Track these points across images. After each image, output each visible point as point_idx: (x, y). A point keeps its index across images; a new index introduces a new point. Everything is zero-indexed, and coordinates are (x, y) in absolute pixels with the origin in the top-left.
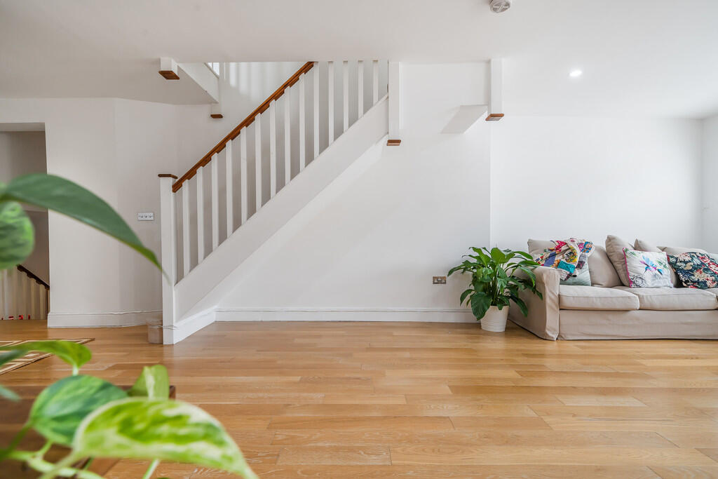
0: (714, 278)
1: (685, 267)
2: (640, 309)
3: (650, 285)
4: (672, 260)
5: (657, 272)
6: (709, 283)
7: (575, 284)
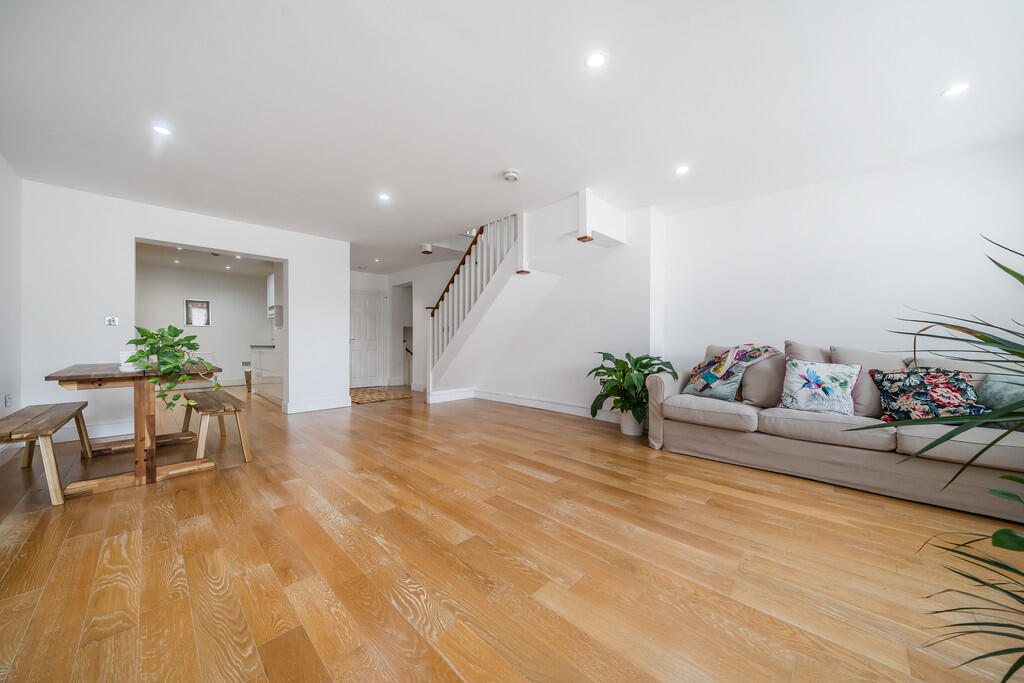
0: (927, 408)
1: (890, 388)
2: (757, 432)
3: (803, 407)
4: (878, 377)
5: (820, 391)
6: (914, 415)
7: (711, 396)
